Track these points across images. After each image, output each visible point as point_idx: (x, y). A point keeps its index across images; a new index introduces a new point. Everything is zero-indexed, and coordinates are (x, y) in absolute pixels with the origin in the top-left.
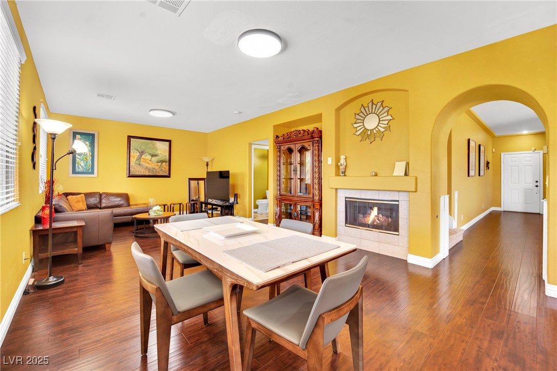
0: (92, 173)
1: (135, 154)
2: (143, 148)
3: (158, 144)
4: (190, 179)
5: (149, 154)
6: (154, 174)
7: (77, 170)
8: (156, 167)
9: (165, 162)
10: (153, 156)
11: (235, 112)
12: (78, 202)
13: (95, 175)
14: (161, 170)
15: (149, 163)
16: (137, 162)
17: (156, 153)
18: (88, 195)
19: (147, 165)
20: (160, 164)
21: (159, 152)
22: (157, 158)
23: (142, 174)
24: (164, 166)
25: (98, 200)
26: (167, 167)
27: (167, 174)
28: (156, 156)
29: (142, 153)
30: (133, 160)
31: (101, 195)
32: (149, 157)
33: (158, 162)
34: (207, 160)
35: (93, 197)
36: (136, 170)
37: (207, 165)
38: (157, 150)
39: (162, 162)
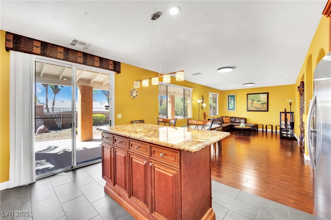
0: (234, 110)
1: (250, 101)
2: (254, 98)
3: (261, 95)
4: (280, 112)
5: (257, 101)
6: (259, 110)
7: (230, 109)
8: (260, 107)
9: (265, 104)
10: (258, 101)
11: (277, 77)
12: (226, 120)
13: (235, 110)
14: (263, 108)
15: (257, 105)
16: (251, 105)
17: (260, 100)
18: (231, 118)
19: (255, 106)
20: (262, 105)
21: (261, 99)
22: (260, 102)
23: (253, 110)
24: (264, 106)
25: (235, 120)
26: (266, 107)
27: (266, 110)
28: (260, 101)
29: (253, 101)
30: (249, 104)
31: (236, 118)
32: (256, 102)
33: (261, 104)
34: (289, 101)
35: (233, 118)
36: (251, 108)
37: (291, 104)
38: (260, 98)
39: (263, 104)
